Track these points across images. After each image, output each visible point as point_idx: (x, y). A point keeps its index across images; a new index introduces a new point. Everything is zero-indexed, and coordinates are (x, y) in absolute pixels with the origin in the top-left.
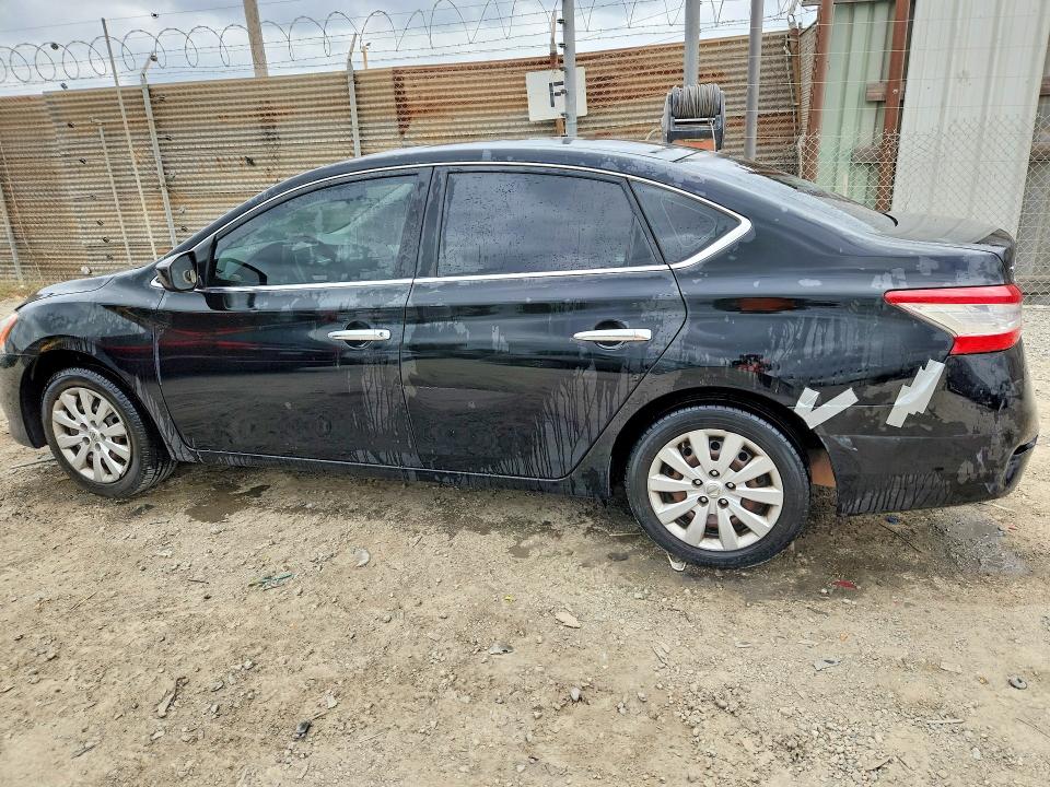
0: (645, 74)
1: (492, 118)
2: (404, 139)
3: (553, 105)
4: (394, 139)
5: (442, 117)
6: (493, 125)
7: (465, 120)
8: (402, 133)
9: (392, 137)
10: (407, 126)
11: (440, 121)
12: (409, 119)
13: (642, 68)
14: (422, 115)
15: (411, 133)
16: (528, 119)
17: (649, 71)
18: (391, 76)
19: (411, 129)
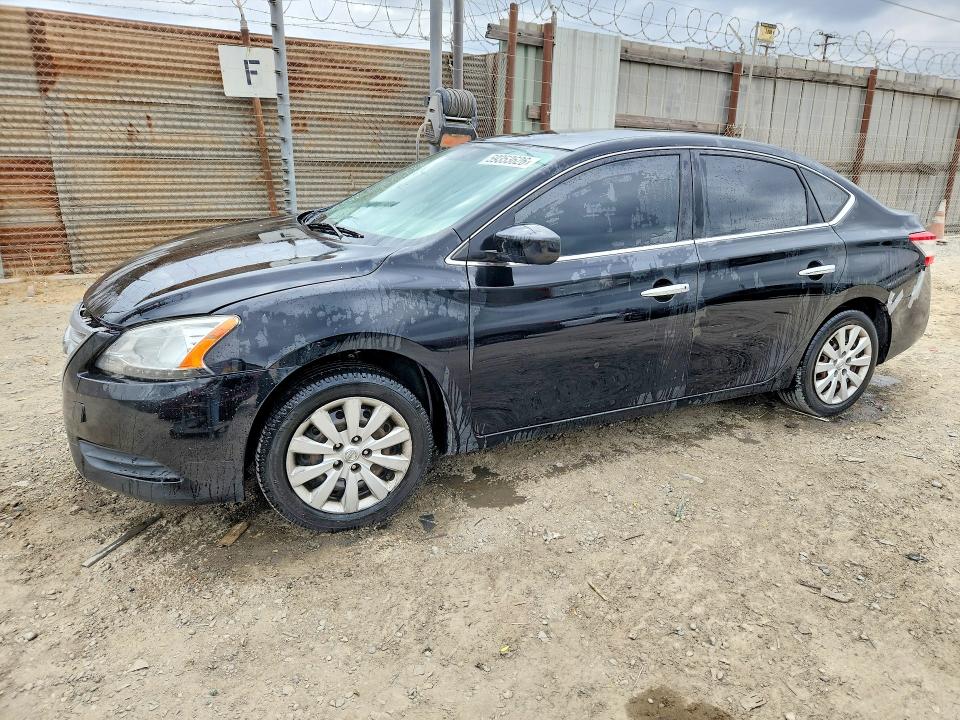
0: (334, 67)
1: (172, 87)
2: (49, 99)
3: (249, 83)
4: (32, 97)
5: (105, 77)
6: (173, 94)
7: (138, 84)
8: (46, 90)
9: (29, 93)
10: (52, 83)
11: (103, 82)
12: (55, 74)
13: (331, 61)
14: (76, 72)
15: (58, 91)
16: (223, 94)
17: (338, 65)
18: (24, 18)
19: (57, 86)
